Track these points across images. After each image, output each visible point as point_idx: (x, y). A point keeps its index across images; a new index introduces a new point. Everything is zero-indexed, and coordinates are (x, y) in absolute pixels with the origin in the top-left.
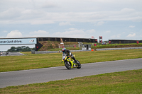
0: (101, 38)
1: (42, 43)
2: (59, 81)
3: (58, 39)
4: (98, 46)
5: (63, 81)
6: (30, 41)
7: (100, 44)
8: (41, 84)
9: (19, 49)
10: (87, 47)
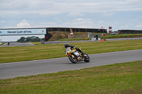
0: (110, 28)
1: (51, 34)
2: (68, 72)
3: (68, 30)
4: (107, 36)
5: (72, 72)
6: (40, 31)
7: (110, 34)
8: (50, 75)
9: (29, 40)
10: (97, 37)
